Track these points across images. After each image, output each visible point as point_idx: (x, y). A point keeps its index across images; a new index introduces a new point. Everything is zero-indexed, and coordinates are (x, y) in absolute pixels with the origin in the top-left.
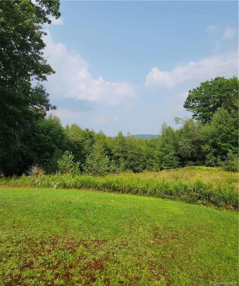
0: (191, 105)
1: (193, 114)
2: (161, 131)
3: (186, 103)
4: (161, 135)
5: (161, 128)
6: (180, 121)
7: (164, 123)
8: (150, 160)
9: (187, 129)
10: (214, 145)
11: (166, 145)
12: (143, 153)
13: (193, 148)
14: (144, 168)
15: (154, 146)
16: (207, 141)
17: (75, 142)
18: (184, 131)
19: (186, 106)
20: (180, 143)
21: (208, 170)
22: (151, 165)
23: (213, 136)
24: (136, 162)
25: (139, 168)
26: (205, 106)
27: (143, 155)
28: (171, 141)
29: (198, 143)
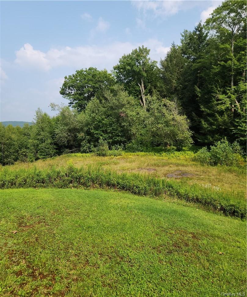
0: (68, 93)
1: (70, 102)
2: (35, 117)
3: (63, 89)
4: (35, 122)
5: (36, 114)
6: (57, 108)
7: (39, 109)
8: (24, 150)
9: (63, 118)
10: (88, 133)
11: (42, 133)
12: (15, 143)
13: (69, 136)
14: (16, 160)
15: (28, 134)
16: (82, 129)
18: (61, 118)
19: (63, 93)
20: (57, 131)
21: (83, 156)
22: (25, 155)
23: (88, 124)
24: (6, 153)
25: (9, 159)
26: (80, 94)
27: (14, 145)
28: (47, 129)
29: (73, 131)
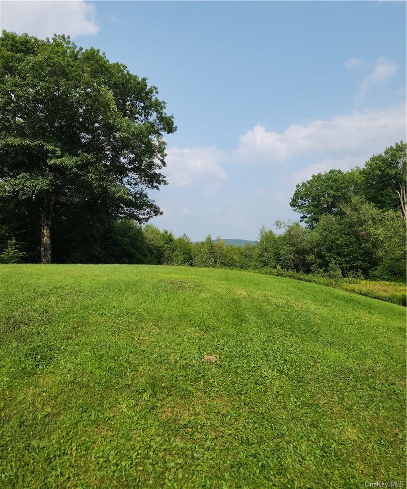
0: (300, 204)
1: (302, 215)
2: (259, 236)
3: (294, 200)
4: (259, 241)
5: (260, 233)
6: (283, 225)
7: (263, 226)
9: (291, 237)
10: (320, 256)
11: (265, 254)
13: (296, 258)
16: (311, 250)
17: (155, 247)
18: (288, 237)
19: (293, 204)
20: (282, 252)
23: (319, 245)
26: (316, 206)
28: (272, 250)
29: (301, 252)
